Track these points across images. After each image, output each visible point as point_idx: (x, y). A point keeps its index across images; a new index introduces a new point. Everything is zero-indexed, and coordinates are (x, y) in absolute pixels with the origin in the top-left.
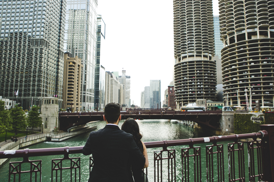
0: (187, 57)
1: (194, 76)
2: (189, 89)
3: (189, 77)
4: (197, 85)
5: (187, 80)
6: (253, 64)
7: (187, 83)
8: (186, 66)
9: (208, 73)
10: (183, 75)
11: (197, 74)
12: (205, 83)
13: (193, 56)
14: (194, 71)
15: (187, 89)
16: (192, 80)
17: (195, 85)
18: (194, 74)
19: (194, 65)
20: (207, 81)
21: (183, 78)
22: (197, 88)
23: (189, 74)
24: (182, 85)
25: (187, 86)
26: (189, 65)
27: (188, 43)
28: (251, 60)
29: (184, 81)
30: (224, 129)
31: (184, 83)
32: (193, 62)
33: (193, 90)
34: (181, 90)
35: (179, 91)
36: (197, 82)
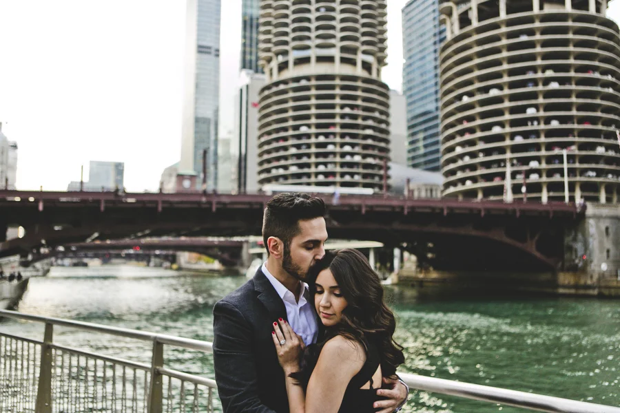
0: (313, 60)
1: (334, 125)
2: (317, 165)
3: (318, 126)
4: (343, 155)
5: (308, 136)
6: (554, 86)
7: (309, 146)
8: (307, 88)
9: (374, 119)
10: (295, 118)
11: (343, 116)
12: (365, 147)
13: (330, 59)
14: (333, 106)
15: (308, 165)
16: (327, 135)
17: (334, 154)
18: (333, 116)
19: (332, 87)
20: (370, 142)
21: (296, 128)
22: (343, 165)
23: (318, 116)
24: (293, 151)
25: (309, 156)
26: (318, 88)
27: (318, 14)
28: (549, 73)
29: (299, 137)
30: (595, 261)
31: (298, 147)
32: (332, 77)
33: (330, 168)
34: (286, 167)
35: (281, 171)
36: (342, 145)
